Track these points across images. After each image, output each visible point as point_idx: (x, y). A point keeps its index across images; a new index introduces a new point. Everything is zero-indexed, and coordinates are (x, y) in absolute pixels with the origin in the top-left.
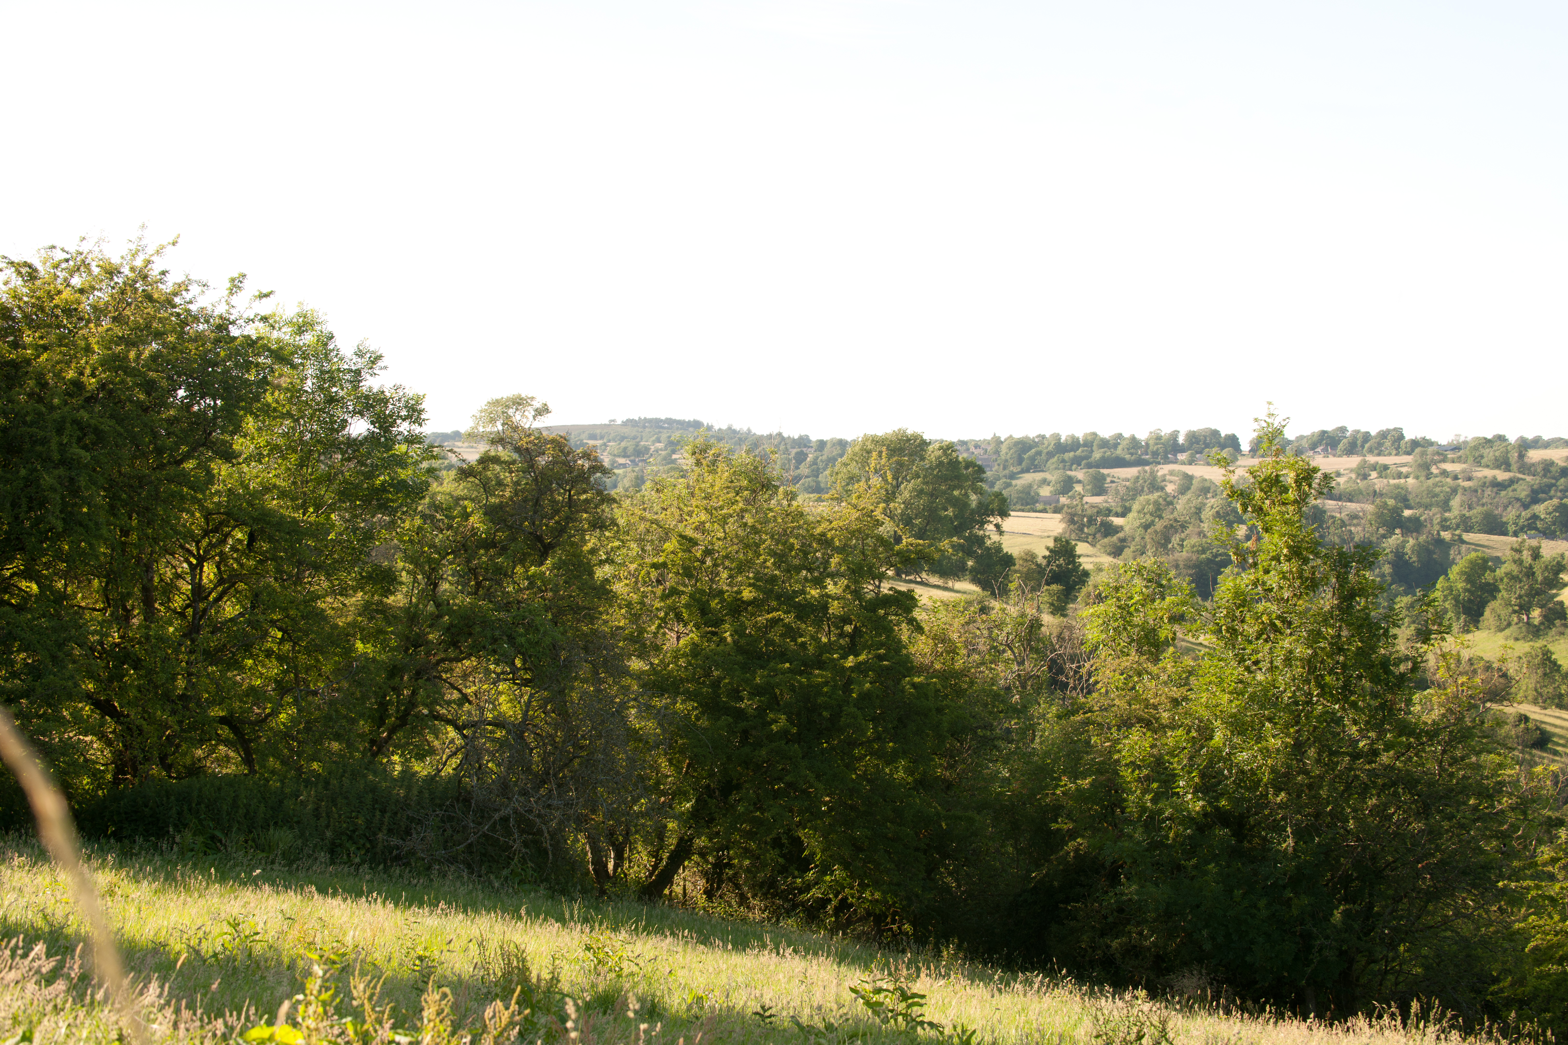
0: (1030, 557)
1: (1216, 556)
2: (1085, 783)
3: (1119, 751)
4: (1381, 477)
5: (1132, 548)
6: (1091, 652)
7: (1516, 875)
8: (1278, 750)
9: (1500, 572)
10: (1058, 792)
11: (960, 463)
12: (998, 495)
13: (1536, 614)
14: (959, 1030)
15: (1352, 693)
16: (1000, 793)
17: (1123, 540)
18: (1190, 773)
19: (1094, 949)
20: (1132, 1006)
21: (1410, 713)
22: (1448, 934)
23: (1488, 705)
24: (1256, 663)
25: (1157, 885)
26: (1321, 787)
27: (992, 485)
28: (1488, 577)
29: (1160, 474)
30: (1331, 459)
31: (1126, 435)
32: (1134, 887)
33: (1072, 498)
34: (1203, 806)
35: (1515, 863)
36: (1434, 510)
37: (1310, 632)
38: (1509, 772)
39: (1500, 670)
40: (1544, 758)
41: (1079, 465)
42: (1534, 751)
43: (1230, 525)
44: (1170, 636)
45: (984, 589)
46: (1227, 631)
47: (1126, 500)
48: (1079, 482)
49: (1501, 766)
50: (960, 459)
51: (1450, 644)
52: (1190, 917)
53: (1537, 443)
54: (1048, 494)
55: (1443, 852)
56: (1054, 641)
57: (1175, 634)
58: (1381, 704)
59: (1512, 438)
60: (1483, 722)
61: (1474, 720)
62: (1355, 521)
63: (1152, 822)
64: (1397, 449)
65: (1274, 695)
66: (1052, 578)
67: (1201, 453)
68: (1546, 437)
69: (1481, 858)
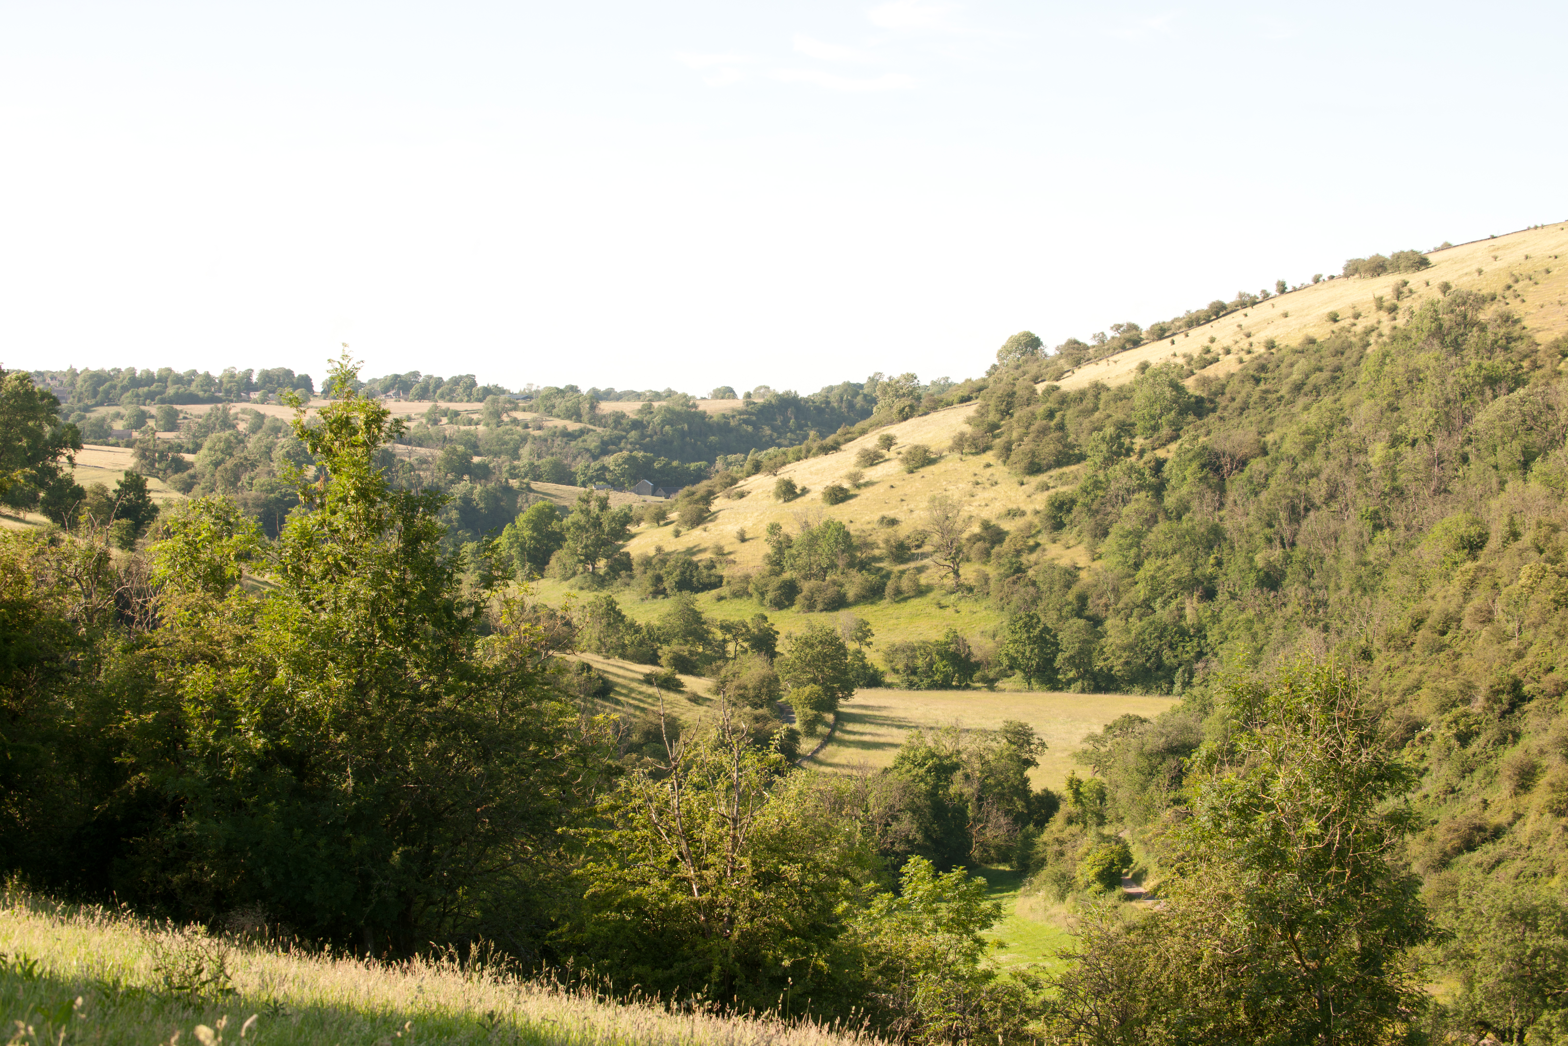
0: (101, 490)
1: (285, 495)
2: (149, 717)
3: (183, 686)
4: (451, 423)
5: (202, 485)
6: (157, 587)
7: (574, 822)
8: (340, 690)
9: (567, 521)
10: (122, 726)
11: (35, 393)
12: (72, 427)
13: (602, 564)
14: (22, 959)
15: (415, 636)
16: (65, 725)
17: (193, 477)
18: (252, 710)
19: (155, 883)
20: (192, 942)
21: (472, 658)
22: (507, 878)
23: (550, 652)
24: (320, 603)
25: (218, 821)
26: (381, 729)
27: (67, 417)
28: (555, 526)
29: (232, 412)
30: (403, 403)
31: (201, 372)
32: (195, 823)
33: (145, 433)
34: (265, 744)
35: (575, 810)
36: (504, 457)
37: (375, 574)
38: (569, 719)
39: (563, 618)
40: (606, 707)
41: (153, 400)
42: (596, 700)
43: (299, 465)
44: (236, 573)
45: (54, 521)
46: (293, 570)
47: (198, 437)
48: (152, 417)
49: (561, 713)
50: (36, 390)
51: (513, 589)
52: (250, 854)
53: (609, 395)
54: (121, 428)
55: (502, 796)
56: (122, 575)
57: (241, 571)
58: (443, 647)
59: (585, 389)
60: (544, 669)
61: (536, 667)
62: (424, 466)
63: (214, 758)
64: (468, 396)
65: (337, 635)
66: (122, 512)
67: (274, 392)
68: (618, 389)
69: (541, 804)
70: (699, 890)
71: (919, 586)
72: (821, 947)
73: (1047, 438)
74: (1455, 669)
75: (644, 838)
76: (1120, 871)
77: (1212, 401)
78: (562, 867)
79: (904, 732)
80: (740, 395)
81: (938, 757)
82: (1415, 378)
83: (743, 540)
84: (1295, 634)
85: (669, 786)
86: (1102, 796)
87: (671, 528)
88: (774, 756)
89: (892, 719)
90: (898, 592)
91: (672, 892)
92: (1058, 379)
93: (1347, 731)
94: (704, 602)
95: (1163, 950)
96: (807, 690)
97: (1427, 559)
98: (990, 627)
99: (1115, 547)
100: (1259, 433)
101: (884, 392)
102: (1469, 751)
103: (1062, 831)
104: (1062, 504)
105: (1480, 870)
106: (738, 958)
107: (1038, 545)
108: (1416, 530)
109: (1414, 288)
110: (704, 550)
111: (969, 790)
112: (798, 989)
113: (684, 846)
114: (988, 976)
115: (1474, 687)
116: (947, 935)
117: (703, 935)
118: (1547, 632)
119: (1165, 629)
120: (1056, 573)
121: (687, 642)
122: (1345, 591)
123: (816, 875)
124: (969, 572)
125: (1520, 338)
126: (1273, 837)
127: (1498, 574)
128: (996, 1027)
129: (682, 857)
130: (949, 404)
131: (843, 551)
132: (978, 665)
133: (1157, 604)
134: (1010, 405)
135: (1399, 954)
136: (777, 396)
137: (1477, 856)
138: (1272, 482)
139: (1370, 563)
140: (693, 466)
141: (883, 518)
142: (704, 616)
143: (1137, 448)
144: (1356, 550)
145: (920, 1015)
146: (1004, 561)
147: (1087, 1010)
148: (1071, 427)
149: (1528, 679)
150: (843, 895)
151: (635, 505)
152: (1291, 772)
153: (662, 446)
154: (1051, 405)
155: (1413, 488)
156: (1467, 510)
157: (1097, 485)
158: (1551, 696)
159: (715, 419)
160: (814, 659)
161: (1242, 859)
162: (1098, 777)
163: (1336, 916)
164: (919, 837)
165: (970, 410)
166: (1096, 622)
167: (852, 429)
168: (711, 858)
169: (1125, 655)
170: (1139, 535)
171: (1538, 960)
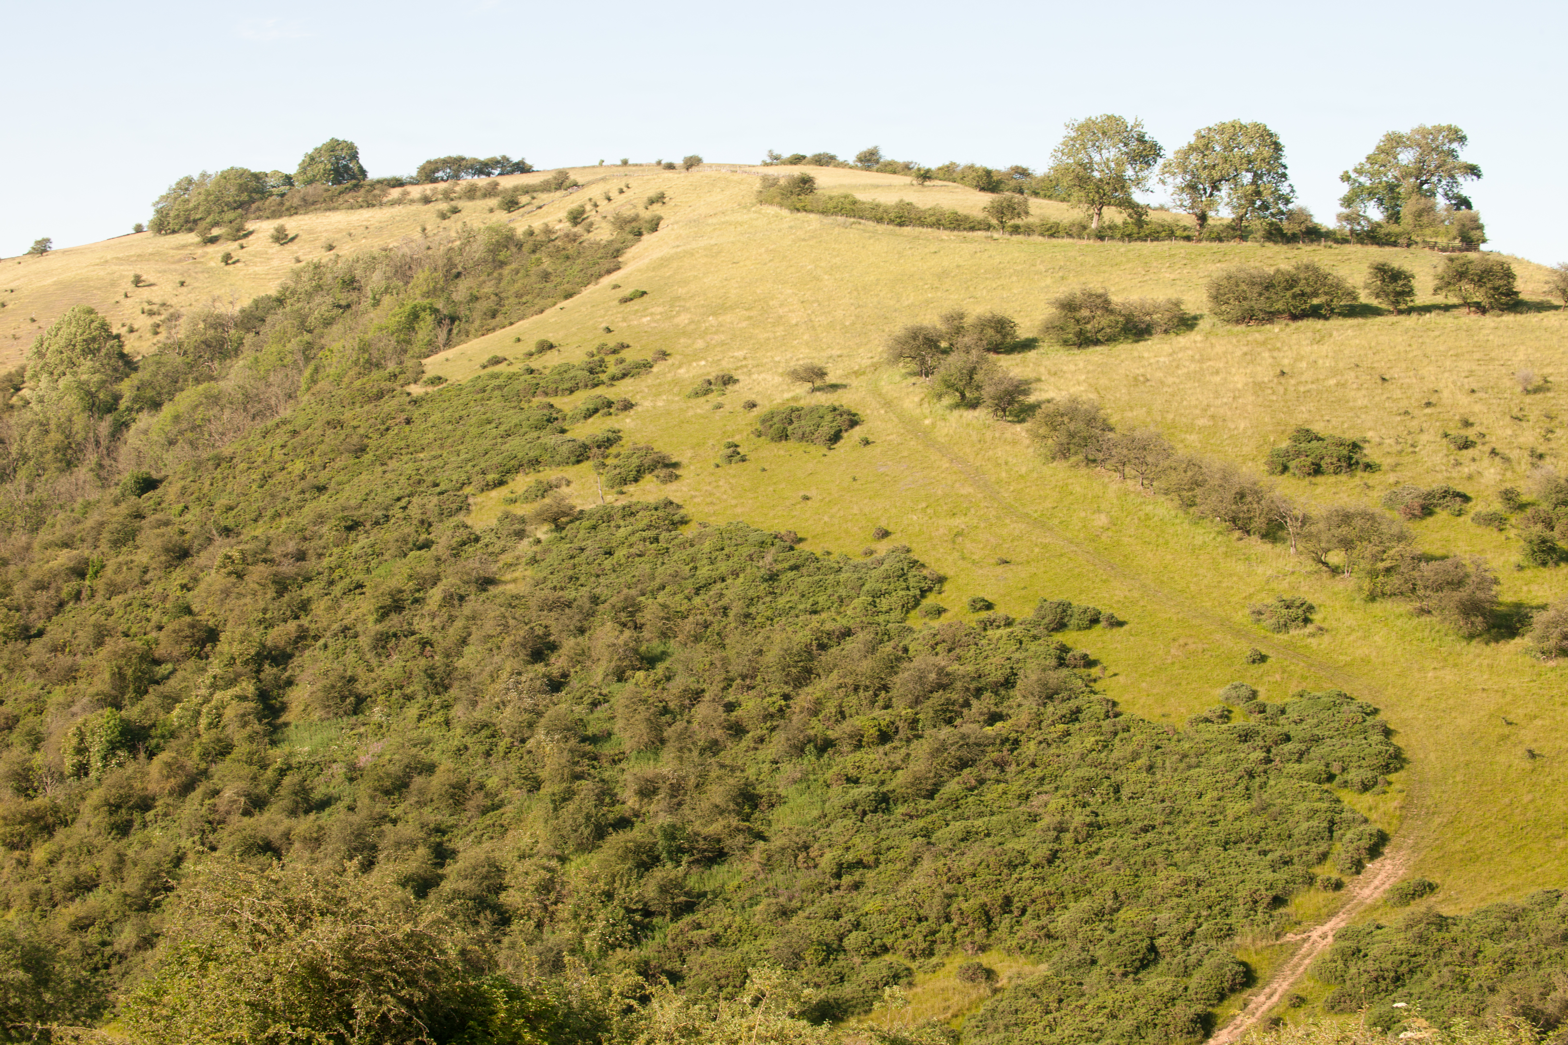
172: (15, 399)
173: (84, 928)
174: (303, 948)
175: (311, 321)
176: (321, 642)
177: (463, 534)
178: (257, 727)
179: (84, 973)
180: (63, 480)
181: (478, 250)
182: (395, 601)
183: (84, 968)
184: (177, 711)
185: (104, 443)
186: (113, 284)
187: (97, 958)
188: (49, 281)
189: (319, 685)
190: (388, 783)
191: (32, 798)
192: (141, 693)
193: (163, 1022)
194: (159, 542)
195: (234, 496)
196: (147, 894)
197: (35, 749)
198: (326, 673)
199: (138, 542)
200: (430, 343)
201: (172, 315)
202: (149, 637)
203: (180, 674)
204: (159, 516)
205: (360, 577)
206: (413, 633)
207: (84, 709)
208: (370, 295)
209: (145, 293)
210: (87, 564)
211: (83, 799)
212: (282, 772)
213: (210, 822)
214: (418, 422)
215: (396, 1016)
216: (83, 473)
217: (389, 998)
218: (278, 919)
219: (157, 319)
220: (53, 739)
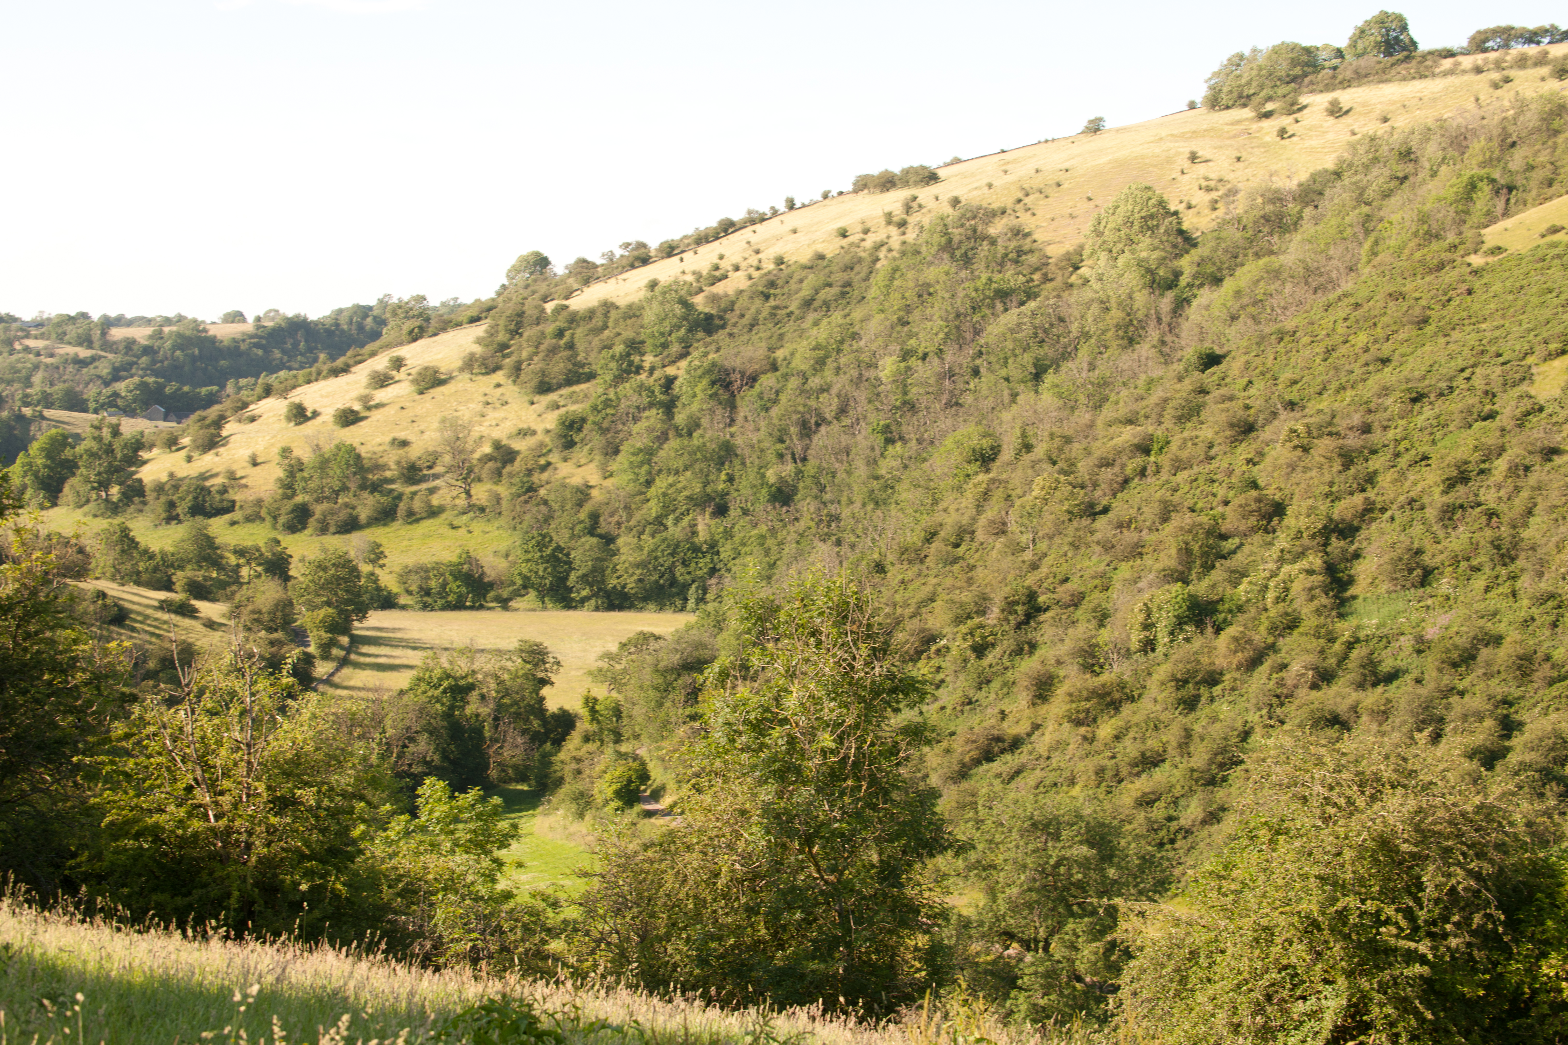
7: (90, 750)
9: (80, 449)
13: (115, 491)
22: (26, 808)
23: (63, 580)
28: (68, 453)
35: (90, 739)
36: (16, 385)
38: (83, 647)
39: (76, 545)
40: (120, 634)
42: (112, 628)
49: (75, 642)
51: (26, 518)
53: (120, 321)
55: (18, 726)
59: (95, 315)
60: (57, 598)
61: (48, 595)
68: (129, 316)
69: (58, 734)
70: (215, 816)
71: (431, 507)
72: (339, 871)
73: (557, 358)
74: (970, 581)
75: (159, 766)
76: (638, 788)
77: (721, 318)
78: (80, 796)
79: (419, 654)
80: (250, 319)
81: (454, 678)
82: (925, 292)
83: (255, 464)
84: (808, 548)
85: (182, 712)
86: (617, 713)
87: (183, 453)
88: (287, 680)
89: (406, 641)
90: (410, 513)
91: (188, 818)
92: (567, 298)
93: (860, 644)
94: (217, 527)
95: (681, 866)
96: (322, 613)
97: (939, 472)
98: (503, 547)
99: (626, 465)
100: (769, 349)
101: (394, 314)
102: (985, 662)
103: (579, 749)
104: (573, 423)
105: (999, 780)
106: (256, 884)
107: (549, 464)
108: (927, 443)
109: (923, 203)
110: (215, 475)
111: (485, 711)
112: (317, 913)
113: (199, 772)
114: (508, 896)
115: (989, 599)
116: (465, 856)
117: (221, 861)
118: (1062, 543)
119: (677, 546)
120: (568, 492)
121: (201, 567)
122: (858, 505)
123: (331, 800)
124: (481, 493)
125: (1031, 251)
126: (788, 752)
127: (1010, 486)
128: (516, 947)
129: (198, 783)
130: (459, 325)
131: (355, 474)
132: (491, 585)
133: (669, 521)
134: (519, 325)
135: (918, 866)
136: (287, 319)
137: (996, 766)
138: (783, 398)
139: (882, 477)
140: (204, 390)
141: (395, 439)
142: (217, 541)
143: (647, 365)
144: (868, 464)
145: (441, 937)
146: (516, 480)
147: (607, 928)
148: (580, 346)
149: (1042, 589)
150: (360, 818)
151: (147, 431)
152: (805, 686)
153: (174, 371)
154: (560, 324)
155: (924, 401)
156: (979, 423)
157: (607, 403)
158: (1067, 607)
159: (225, 343)
160: (328, 582)
161: (757, 774)
162: (614, 695)
163: (855, 829)
164: (436, 758)
165: (480, 330)
166: (609, 540)
167: (363, 351)
168: (226, 784)
169: (638, 572)
170: (649, 453)
171: (1062, 870)
172: (1074, 277)
173: (1150, 803)
174: (1373, 820)
175: (1370, 193)
176: (1388, 514)
177: (1527, 404)
178: (1324, 600)
179: (1150, 848)
180: (1125, 357)
181: (1531, 119)
182: (1462, 472)
183: (1149, 844)
184: (1244, 586)
185: (1166, 319)
186: (1169, 161)
187: (1162, 833)
188: (1104, 160)
189: (1386, 558)
190: (1455, 655)
191: (1098, 675)
192: (1208, 568)
193: (1232, 897)
194: (1223, 417)
195: (1297, 370)
196: (1214, 769)
197: (1101, 625)
198: (1393, 546)
199: (1202, 418)
200: (1488, 213)
201: (1229, 191)
202: (1215, 512)
203: (1246, 549)
204: (1223, 391)
205: (1425, 449)
206: (1479, 505)
207: (1150, 586)
208: (1427, 165)
209: (1201, 169)
210: (1151, 440)
211: (1150, 674)
212: (1350, 646)
213: (1278, 696)
214: (1479, 292)
215: (1464, 889)
216: (1145, 349)
217: (1459, 871)
218: (1348, 792)
219: (1214, 195)
220: (1119, 615)
